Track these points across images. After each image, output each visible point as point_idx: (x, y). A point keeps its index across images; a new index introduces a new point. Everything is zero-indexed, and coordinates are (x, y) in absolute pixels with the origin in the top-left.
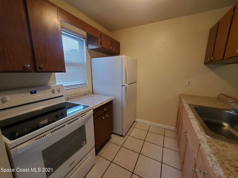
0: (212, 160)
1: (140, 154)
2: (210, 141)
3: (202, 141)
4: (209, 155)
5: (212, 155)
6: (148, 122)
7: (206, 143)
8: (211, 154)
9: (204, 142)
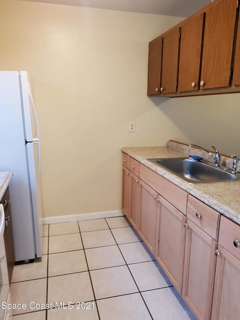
0: (205, 198)
1: (89, 271)
2: (196, 187)
3: (190, 190)
4: (202, 196)
5: (204, 195)
6: (72, 217)
7: (194, 189)
8: (202, 195)
9: (192, 189)
